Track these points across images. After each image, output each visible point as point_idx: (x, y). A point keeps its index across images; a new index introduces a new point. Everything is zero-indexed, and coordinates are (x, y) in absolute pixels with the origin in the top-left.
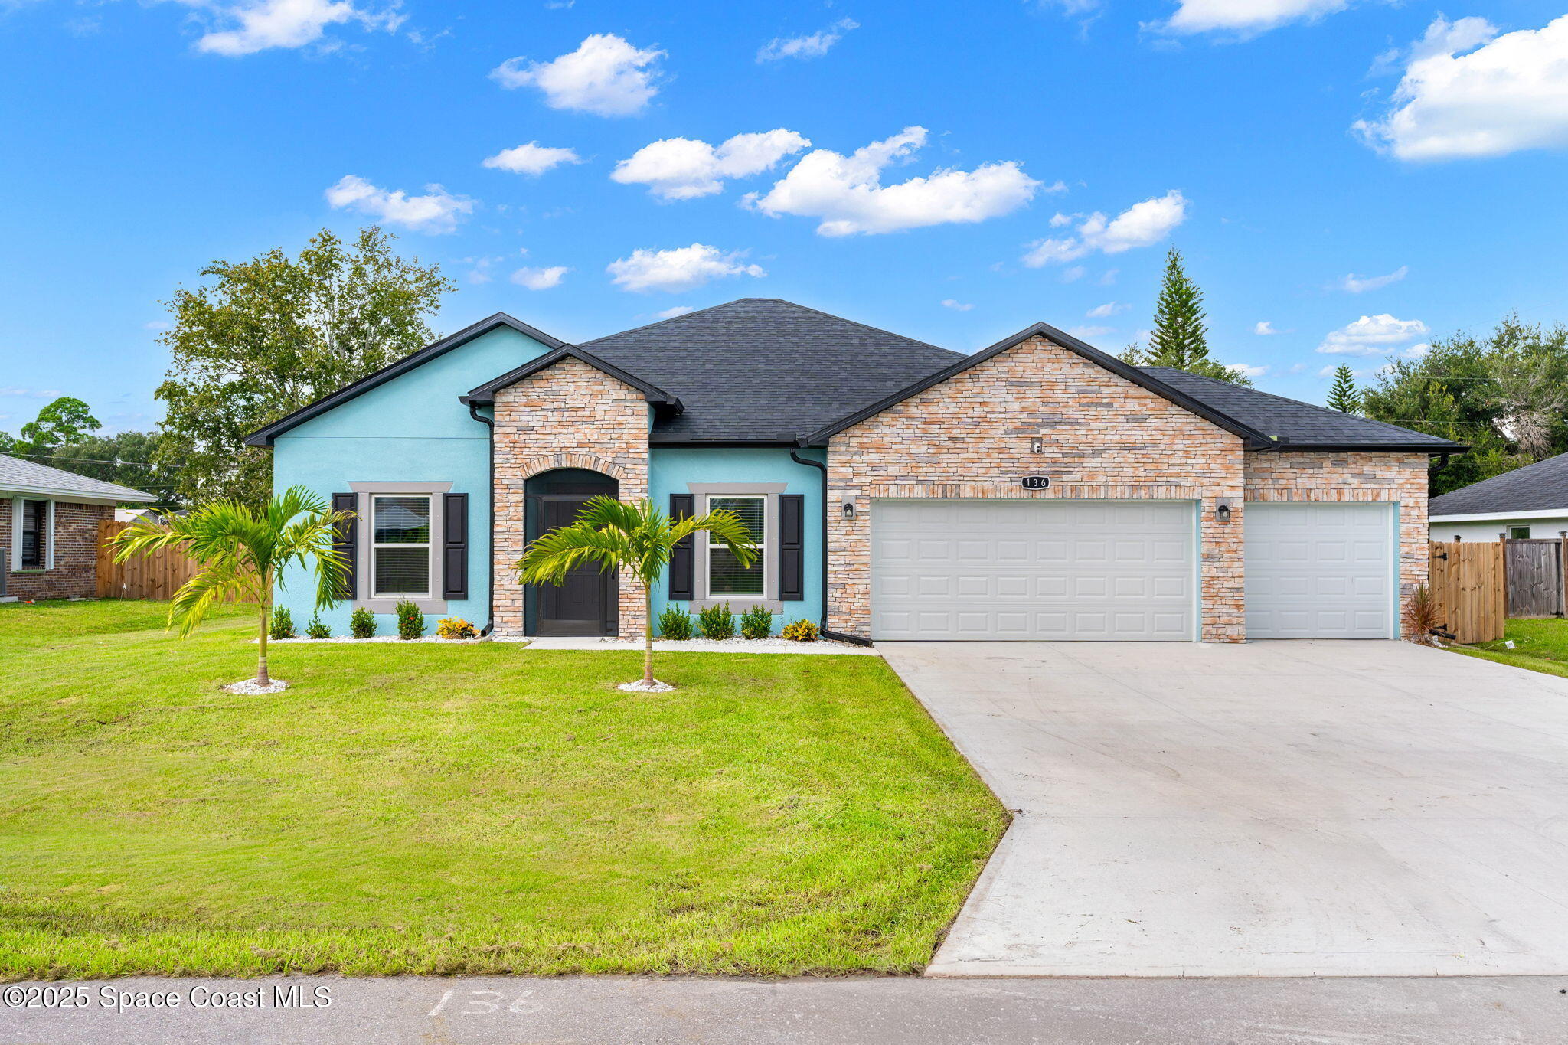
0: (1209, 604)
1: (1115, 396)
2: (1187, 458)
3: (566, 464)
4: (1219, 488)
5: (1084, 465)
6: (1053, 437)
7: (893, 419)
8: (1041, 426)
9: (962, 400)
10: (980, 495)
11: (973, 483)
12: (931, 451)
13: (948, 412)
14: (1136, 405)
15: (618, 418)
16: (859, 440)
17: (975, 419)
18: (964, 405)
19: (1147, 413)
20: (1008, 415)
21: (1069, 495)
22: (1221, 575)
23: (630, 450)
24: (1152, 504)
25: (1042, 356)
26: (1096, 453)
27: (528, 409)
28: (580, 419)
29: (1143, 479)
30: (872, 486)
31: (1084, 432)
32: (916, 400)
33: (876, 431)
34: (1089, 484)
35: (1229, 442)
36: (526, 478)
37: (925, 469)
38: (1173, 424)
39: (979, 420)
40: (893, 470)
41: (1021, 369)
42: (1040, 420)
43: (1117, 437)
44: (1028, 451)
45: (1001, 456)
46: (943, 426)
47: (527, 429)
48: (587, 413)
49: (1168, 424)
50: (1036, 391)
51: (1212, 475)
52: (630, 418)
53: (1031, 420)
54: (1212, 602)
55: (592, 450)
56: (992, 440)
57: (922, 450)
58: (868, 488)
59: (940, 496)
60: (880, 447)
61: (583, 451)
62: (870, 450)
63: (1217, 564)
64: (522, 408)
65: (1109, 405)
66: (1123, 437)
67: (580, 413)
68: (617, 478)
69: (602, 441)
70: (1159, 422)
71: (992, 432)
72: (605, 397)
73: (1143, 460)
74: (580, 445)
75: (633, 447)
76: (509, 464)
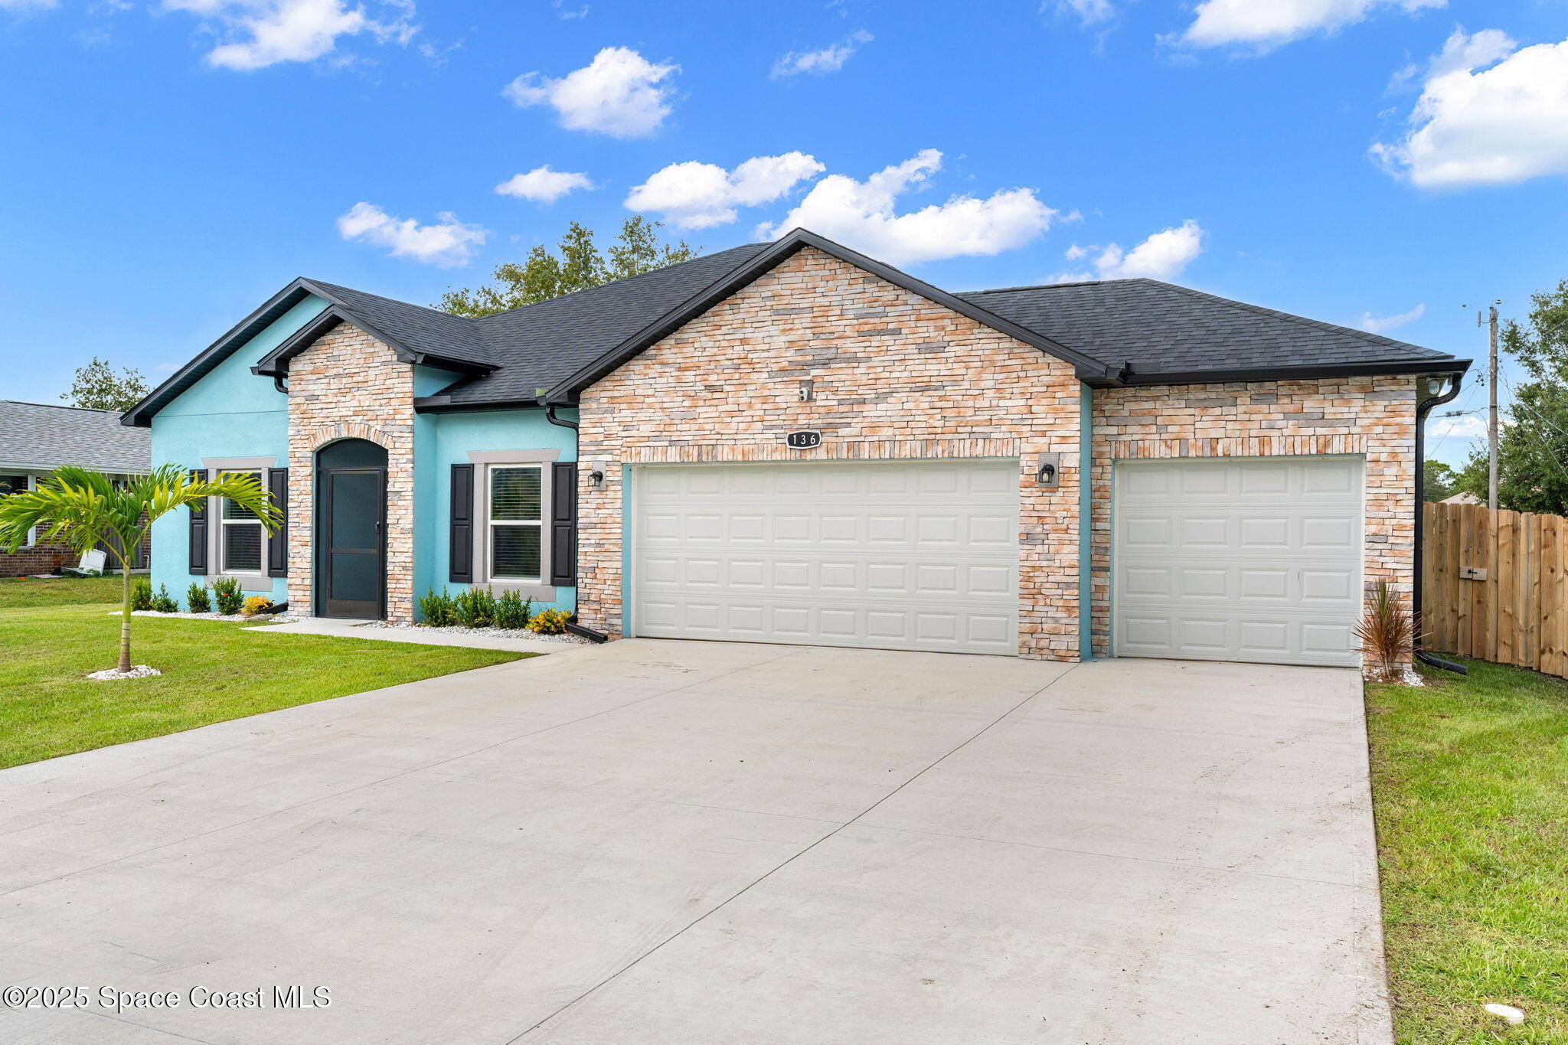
0: (1028, 604)
1: (903, 318)
2: (1000, 398)
3: (344, 435)
4: (1045, 440)
5: (865, 414)
6: (826, 379)
7: (647, 366)
8: (813, 365)
9: (720, 338)
10: (740, 458)
11: (733, 442)
12: (686, 404)
13: (705, 354)
14: (931, 329)
15: (388, 382)
16: (609, 394)
17: (735, 361)
18: (723, 344)
19: (946, 338)
20: (772, 354)
21: (845, 455)
22: (1044, 564)
23: (397, 417)
24: (954, 464)
25: (813, 273)
26: (880, 398)
27: (314, 377)
28: (355, 385)
29: (939, 430)
30: (623, 449)
31: (863, 370)
32: (670, 341)
33: (628, 382)
34: (870, 439)
35: (1058, 373)
36: (314, 450)
37: (679, 427)
38: (980, 353)
39: (739, 361)
40: (646, 429)
41: (789, 292)
42: (810, 358)
43: (906, 374)
44: (796, 399)
45: (765, 406)
46: (698, 372)
47: (313, 398)
48: (361, 379)
49: (973, 353)
50: (806, 319)
51: (1035, 421)
52: (397, 381)
53: (799, 359)
54: (1030, 602)
55: (366, 418)
56: (754, 387)
57: (677, 402)
58: (618, 452)
59: (695, 460)
60: (631, 401)
61: (359, 419)
62: (623, 406)
63: (1039, 549)
64: (310, 377)
65: (897, 332)
66: (914, 374)
67: (355, 379)
68: (386, 448)
69: (372, 408)
70: (961, 351)
71: (754, 376)
72: (376, 359)
73: (939, 404)
74: (356, 414)
75: (400, 413)
76: (298, 437)
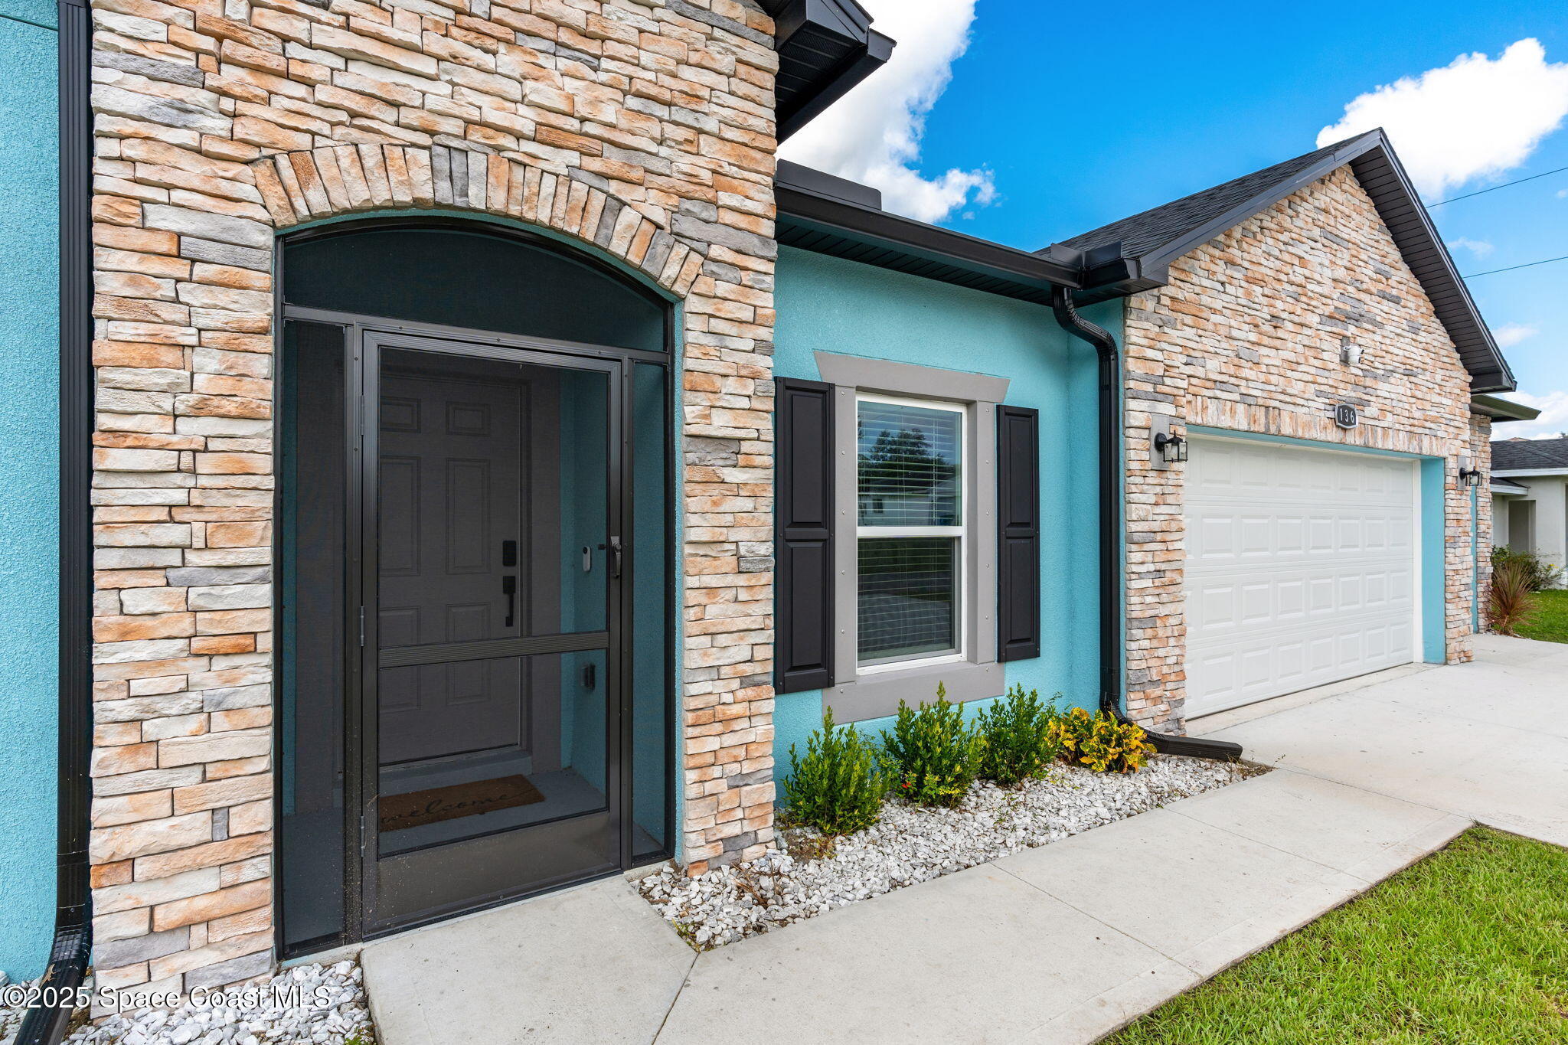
1: (1400, 287)
2: (1442, 395)
3: (487, 200)
4: (1460, 443)
5: (1378, 393)
6: (1358, 340)
8: (1349, 318)
9: (1284, 247)
11: (1293, 407)
12: (1254, 336)
13: (1271, 264)
14: (1415, 306)
17: (1295, 288)
18: (1286, 257)
19: (1420, 320)
20: (1324, 291)
21: (1369, 441)
25: (1351, 197)
26: (1388, 375)
29: (1416, 422)
30: (1188, 397)
31: (1379, 338)
33: (1194, 278)
34: (1382, 424)
35: (1463, 377)
36: (285, 219)
37: (1247, 373)
38: (1435, 344)
39: (1300, 290)
40: (1213, 367)
41: (1335, 212)
42: (1348, 308)
43: (1401, 352)
44: (1339, 359)
45: (1317, 362)
46: (1266, 291)
49: (1431, 342)
50: (1346, 256)
51: (1455, 423)
53: (1342, 306)
55: (596, 164)
56: (1310, 332)
57: (1246, 332)
58: (1183, 400)
59: (1261, 428)
60: (1198, 314)
61: (561, 160)
62: (1186, 318)
65: (1396, 301)
66: (1405, 354)
68: (679, 290)
69: (628, 140)
70: (1426, 337)
71: (1310, 316)
74: (548, 136)
75: (733, 190)
76: (188, 138)
